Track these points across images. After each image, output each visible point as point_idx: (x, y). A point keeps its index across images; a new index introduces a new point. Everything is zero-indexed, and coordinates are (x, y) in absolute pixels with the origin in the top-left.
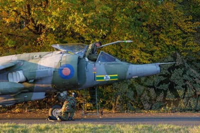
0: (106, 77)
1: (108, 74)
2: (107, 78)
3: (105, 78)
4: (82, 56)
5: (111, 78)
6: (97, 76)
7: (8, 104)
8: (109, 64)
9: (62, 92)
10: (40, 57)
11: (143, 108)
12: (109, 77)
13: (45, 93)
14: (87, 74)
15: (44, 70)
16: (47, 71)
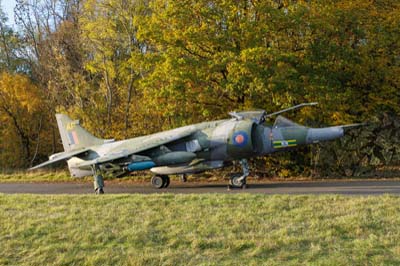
1: (286, 140)
2: (285, 144)
3: (282, 144)
4: (258, 123)
5: (289, 143)
6: (274, 142)
9: (241, 160)
10: (216, 125)
11: (344, 175)
12: (287, 142)
13: (222, 162)
14: (264, 141)
15: (218, 138)
16: (221, 139)
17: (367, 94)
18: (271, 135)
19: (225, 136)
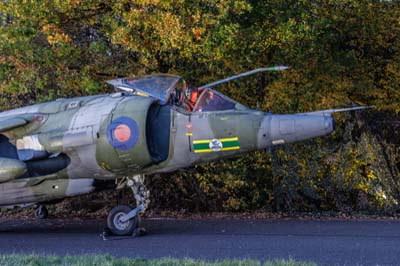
0: (214, 143)
1: (218, 138)
2: (216, 145)
3: (211, 145)
4: (164, 101)
5: (225, 144)
6: (195, 142)
7: (24, 203)
8: (220, 115)
10: (80, 105)
12: (220, 142)
13: (92, 180)
15: (80, 130)
16: (85, 133)
17: (385, 65)
18: (189, 126)
19: (92, 126)
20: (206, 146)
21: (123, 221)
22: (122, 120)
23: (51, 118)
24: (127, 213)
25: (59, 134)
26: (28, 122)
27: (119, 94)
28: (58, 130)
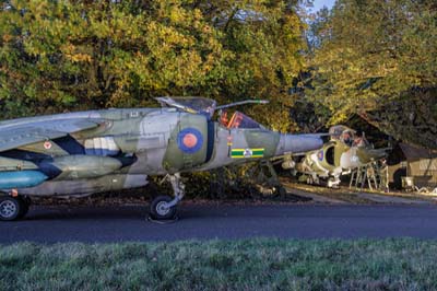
0: (247, 151)
2: (248, 153)
3: (245, 153)
5: (254, 153)
6: (233, 150)
8: (252, 132)
10: (142, 114)
12: (251, 151)
13: (146, 176)
15: (152, 136)
16: (157, 138)
18: (230, 138)
19: (164, 133)
20: (241, 153)
21: (163, 208)
22: (189, 131)
23: (117, 124)
24: (168, 202)
25: (133, 138)
26: (99, 125)
27: (174, 109)
28: (132, 134)
